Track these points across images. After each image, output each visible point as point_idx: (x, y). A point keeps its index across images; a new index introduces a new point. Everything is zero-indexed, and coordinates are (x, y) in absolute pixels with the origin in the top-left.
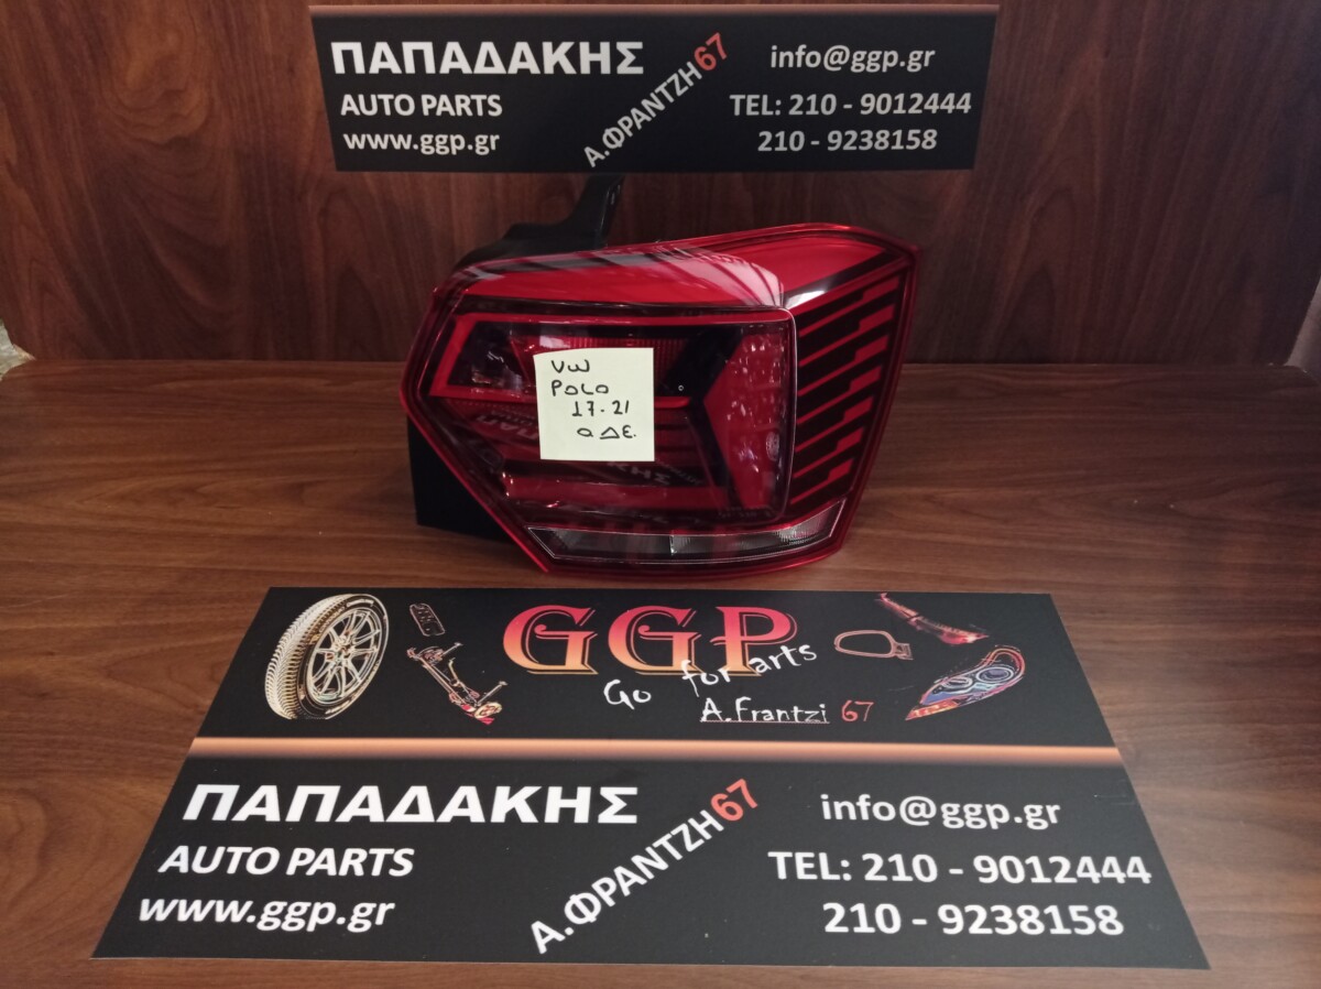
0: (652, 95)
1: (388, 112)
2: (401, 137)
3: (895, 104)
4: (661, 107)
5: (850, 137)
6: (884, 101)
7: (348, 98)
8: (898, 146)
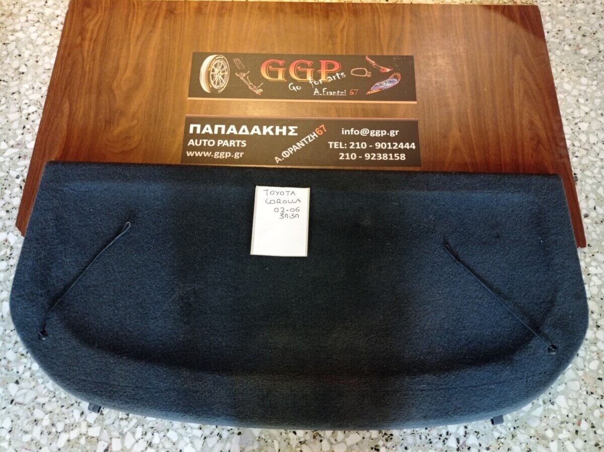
0: (300, 142)
1: (205, 145)
2: (207, 153)
3: (388, 146)
4: (303, 145)
5: (373, 155)
6: (384, 145)
7: (192, 140)
8: (391, 159)
